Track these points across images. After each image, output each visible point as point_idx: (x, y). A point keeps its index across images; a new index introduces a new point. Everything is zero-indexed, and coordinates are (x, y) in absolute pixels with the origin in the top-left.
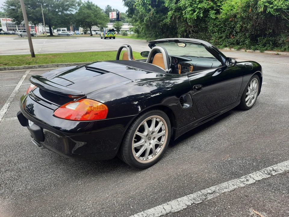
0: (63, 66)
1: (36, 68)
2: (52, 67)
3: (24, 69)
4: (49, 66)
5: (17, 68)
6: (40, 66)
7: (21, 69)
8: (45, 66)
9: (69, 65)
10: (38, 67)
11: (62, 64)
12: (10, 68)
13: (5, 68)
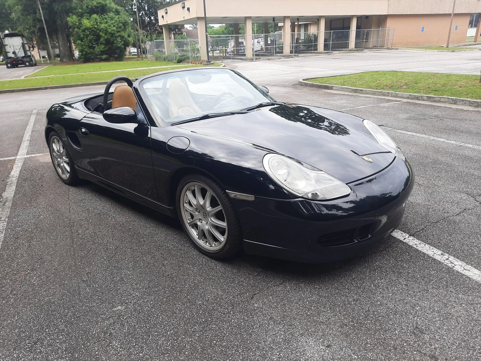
0: (465, 103)
1: (424, 100)
2: (445, 102)
3: (408, 98)
4: (442, 100)
5: (401, 95)
6: (430, 97)
7: (405, 98)
8: (437, 99)
9: (475, 105)
10: (426, 98)
11: (463, 101)
12: (394, 94)
13: (389, 93)
